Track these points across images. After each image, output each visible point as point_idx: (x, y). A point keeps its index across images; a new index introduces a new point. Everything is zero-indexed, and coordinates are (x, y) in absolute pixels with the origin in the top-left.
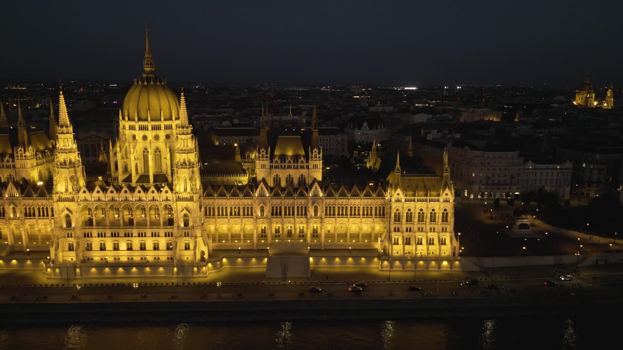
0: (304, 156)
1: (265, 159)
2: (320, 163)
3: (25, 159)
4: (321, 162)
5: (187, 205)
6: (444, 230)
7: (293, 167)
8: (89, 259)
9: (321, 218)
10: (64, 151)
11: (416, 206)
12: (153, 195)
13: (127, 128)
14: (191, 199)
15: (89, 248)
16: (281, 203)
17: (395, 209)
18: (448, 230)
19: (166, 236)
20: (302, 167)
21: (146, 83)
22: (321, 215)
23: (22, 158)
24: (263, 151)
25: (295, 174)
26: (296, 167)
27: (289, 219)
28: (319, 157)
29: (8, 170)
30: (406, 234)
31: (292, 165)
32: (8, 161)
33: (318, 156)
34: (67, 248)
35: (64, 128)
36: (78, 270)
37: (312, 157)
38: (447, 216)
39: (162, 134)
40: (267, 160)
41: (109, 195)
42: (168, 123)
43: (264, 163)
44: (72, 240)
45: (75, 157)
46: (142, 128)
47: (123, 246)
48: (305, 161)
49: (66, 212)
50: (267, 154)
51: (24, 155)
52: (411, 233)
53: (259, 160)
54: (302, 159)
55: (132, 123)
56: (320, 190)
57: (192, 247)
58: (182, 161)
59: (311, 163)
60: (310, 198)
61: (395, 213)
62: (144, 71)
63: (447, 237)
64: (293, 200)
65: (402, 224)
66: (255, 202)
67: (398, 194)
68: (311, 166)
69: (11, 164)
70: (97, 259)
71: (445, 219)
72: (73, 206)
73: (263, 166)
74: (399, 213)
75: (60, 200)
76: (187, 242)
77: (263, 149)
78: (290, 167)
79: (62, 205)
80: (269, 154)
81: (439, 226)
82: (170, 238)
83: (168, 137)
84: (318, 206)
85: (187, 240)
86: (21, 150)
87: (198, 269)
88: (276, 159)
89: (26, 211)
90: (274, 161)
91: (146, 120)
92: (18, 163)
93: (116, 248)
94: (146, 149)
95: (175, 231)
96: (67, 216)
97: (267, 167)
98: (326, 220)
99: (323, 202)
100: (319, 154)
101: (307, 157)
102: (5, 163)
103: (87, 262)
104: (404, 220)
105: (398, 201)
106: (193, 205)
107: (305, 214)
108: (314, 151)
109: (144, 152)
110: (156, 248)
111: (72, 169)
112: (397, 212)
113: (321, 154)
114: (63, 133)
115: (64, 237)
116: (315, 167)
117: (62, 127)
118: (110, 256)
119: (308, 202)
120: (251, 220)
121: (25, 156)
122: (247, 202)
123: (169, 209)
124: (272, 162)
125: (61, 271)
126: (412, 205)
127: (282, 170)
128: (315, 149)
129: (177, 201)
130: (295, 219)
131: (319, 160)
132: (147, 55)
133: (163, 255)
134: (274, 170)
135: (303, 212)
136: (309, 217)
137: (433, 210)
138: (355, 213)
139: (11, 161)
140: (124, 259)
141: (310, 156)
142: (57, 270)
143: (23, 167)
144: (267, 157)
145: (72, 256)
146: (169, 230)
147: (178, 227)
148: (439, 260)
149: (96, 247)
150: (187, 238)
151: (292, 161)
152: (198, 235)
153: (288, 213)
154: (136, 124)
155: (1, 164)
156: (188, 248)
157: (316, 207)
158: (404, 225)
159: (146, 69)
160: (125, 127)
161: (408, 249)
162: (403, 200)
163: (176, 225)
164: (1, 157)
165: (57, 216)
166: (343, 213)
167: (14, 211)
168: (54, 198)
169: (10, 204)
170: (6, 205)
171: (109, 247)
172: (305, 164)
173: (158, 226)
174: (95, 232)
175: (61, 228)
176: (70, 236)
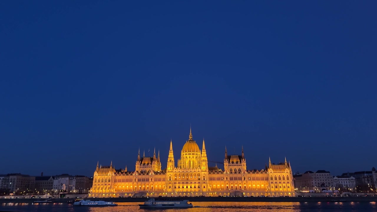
4: (246, 163)
5: (205, 173)
6: (288, 183)
9: (247, 181)
10: (171, 158)
11: (278, 175)
12: (195, 170)
13: (185, 154)
14: (206, 171)
15: (175, 187)
16: (233, 175)
17: (271, 175)
18: (289, 183)
21: (190, 141)
24: (226, 160)
25: (237, 168)
29: (149, 168)
30: (275, 184)
31: (236, 165)
34: (169, 187)
35: (171, 151)
36: (172, 194)
38: (288, 178)
39: (195, 156)
42: (197, 153)
43: (227, 164)
44: (171, 185)
45: (173, 159)
46: (189, 154)
47: (185, 187)
48: (240, 163)
49: (170, 176)
52: (277, 184)
53: (225, 163)
55: (186, 153)
56: (246, 171)
57: (206, 187)
58: (203, 160)
59: (242, 164)
63: (289, 185)
64: (237, 175)
66: (224, 175)
67: (271, 170)
68: (242, 165)
69: (151, 166)
70: (177, 191)
71: (288, 179)
72: (172, 173)
73: (227, 165)
74: (272, 177)
75: (168, 172)
79: (169, 173)
80: (228, 161)
81: (286, 181)
82: (199, 184)
83: (196, 157)
85: (204, 185)
86: (154, 162)
87: (208, 194)
88: (231, 163)
89: (155, 179)
90: (230, 163)
91: (191, 152)
92: (153, 165)
93: (183, 187)
94: (190, 161)
95: (201, 182)
98: (249, 181)
99: (247, 175)
100: (245, 161)
101: (241, 162)
102: (149, 166)
104: (274, 179)
105: (271, 172)
106: (207, 173)
107: (241, 180)
108: (243, 160)
110: (195, 187)
111: (172, 163)
115: (168, 184)
116: (244, 165)
118: (181, 190)
119: (242, 175)
120: (223, 182)
121: (155, 164)
122: (222, 175)
123: (199, 175)
124: (229, 164)
125: (167, 194)
126: (276, 174)
127: (232, 167)
129: (201, 172)
130: (238, 181)
133: (197, 190)
134: (230, 166)
135: (240, 179)
136: (242, 181)
137: (283, 176)
138: (258, 179)
140: (185, 191)
143: (154, 167)
145: (170, 190)
146: (199, 181)
147: (202, 180)
148: (287, 192)
149: (177, 187)
150: (204, 184)
151: (236, 163)
152: (208, 183)
153: (236, 179)
154: (185, 153)
155: (148, 166)
156: (204, 187)
157: (245, 177)
158: (274, 181)
159: (190, 138)
160: (183, 155)
161: (276, 189)
162: (273, 172)
163: (201, 179)
164: (148, 164)
165: (167, 177)
166: (254, 179)
167: (152, 179)
168: (167, 171)
169: (151, 177)
170: (150, 177)
171: (181, 187)
172: (240, 164)
173: (196, 180)
174: (177, 182)
175: (168, 181)
176: (170, 183)
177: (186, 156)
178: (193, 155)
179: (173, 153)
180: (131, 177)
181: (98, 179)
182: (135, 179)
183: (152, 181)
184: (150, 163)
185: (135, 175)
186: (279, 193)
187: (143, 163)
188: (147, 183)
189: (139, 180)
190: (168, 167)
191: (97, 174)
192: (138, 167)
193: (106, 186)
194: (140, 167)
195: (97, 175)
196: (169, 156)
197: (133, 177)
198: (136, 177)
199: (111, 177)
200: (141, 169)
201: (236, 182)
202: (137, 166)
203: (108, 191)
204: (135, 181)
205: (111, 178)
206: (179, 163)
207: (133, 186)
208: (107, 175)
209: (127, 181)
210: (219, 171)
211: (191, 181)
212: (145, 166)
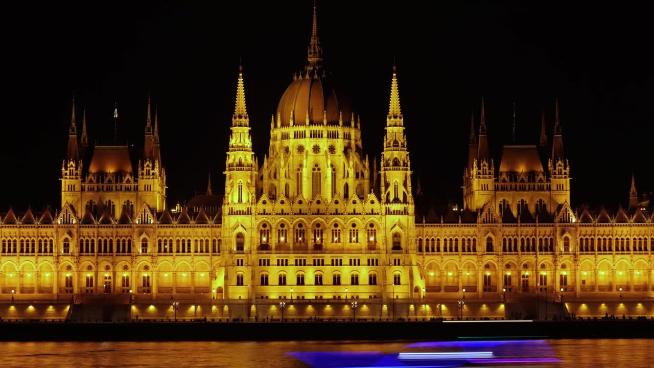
0: (543, 174)
1: (487, 176)
2: (566, 182)
3: (153, 178)
4: (568, 180)
5: (399, 220)
7: (527, 188)
8: (262, 297)
9: (575, 254)
12: (354, 206)
13: (292, 136)
15: (265, 281)
16: (516, 232)
19: (369, 264)
20: (541, 189)
21: (316, 76)
22: (575, 249)
23: (148, 177)
24: (484, 165)
25: (531, 199)
26: (531, 188)
28: (565, 173)
29: (127, 193)
31: (527, 185)
32: (128, 181)
33: (564, 171)
34: (235, 281)
36: (253, 308)
37: (555, 174)
39: (339, 144)
40: (490, 178)
43: (485, 181)
44: (242, 270)
45: (249, 157)
46: (314, 135)
47: (310, 279)
48: (544, 179)
49: (239, 229)
50: (490, 169)
51: (151, 171)
53: (480, 178)
54: (540, 176)
55: (301, 129)
56: (571, 213)
57: (404, 280)
59: (555, 182)
60: (558, 225)
62: (308, 63)
64: (533, 229)
66: (480, 231)
68: (554, 187)
69: (132, 185)
70: (274, 296)
72: (246, 220)
73: (485, 188)
75: (232, 213)
76: (397, 273)
77: (485, 162)
78: (523, 189)
79: (234, 219)
80: (493, 169)
82: (375, 267)
84: (570, 238)
85: (397, 270)
86: (148, 166)
87: (415, 308)
88: (503, 176)
89: (160, 244)
90: (501, 179)
91: (321, 123)
92: (142, 183)
93: (301, 282)
94: (316, 165)
95: (383, 257)
96: (240, 236)
97: (490, 188)
98: (583, 257)
99: (577, 230)
100: (565, 168)
101: (547, 174)
102: (124, 184)
103: (264, 302)
106: (408, 220)
107: (552, 250)
108: (557, 165)
109: (314, 169)
110: (355, 281)
111: (249, 173)
113: (568, 168)
114: (237, 125)
115: (233, 265)
116: (560, 188)
118: (292, 291)
119: (556, 231)
120: (473, 258)
121: (153, 174)
122: (468, 231)
123: (370, 228)
124: (497, 180)
125: (230, 310)
127: (511, 193)
128: (560, 162)
129: (386, 214)
130: (536, 257)
131: (565, 178)
132: (312, 41)
133: (364, 291)
134: (501, 193)
135: (549, 247)
136: (557, 253)
138: (623, 248)
139: (132, 181)
140: (311, 296)
141: (552, 172)
142: (226, 308)
143: (148, 188)
144: (490, 174)
145: (240, 293)
146: (374, 256)
147: (386, 252)
149: (273, 279)
150: (397, 267)
151: (526, 179)
152: (414, 263)
153: (529, 247)
154: (291, 130)
155: (119, 185)
156: (398, 281)
157: (567, 239)
159: (311, 59)
160: (285, 137)
163: (381, 247)
164: (119, 175)
165: (227, 234)
166: (605, 248)
167: (145, 245)
168: (226, 209)
169: (140, 234)
170: (135, 236)
171: (291, 279)
172: (545, 184)
173: (359, 251)
174: (274, 258)
175: (231, 252)
176: (240, 263)
177: (301, 142)
178: (331, 141)
179: (247, 129)
180: (46, 231)
182: (66, 240)
183: (145, 251)
184: (129, 169)
185: (67, 222)
187: (93, 169)
188: (123, 261)
189: (85, 248)
190: (228, 189)
192: (71, 188)
194: (83, 189)
196: (232, 142)
197: (57, 232)
198: (69, 234)
200: (88, 196)
201: (528, 258)
202: (65, 183)
204: (66, 250)
207: (58, 272)
209: (27, 249)
211: (338, 256)
212: (105, 185)
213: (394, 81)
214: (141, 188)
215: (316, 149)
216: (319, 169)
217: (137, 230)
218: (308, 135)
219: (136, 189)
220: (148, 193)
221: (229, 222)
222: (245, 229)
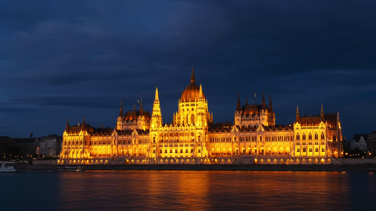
0: (258, 114)
2: (265, 117)
3: (141, 121)
5: (200, 132)
6: (323, 144)
7: (252, 119)
8: (160, 157)
9: (264, 142)
10: (155, 111)
11: (307, 131)
12: (187, 127)
14: (202, 129)
15: (161, 152)
16: (244, 134)
17: (297, 133)
18: (325, 143)
19: (191, 146)
20: (257, 120)
21: (190, 87)
22: (263, 140)
24: (238, 112)
25: (253, 123)
26: (253, 119)
27: (248, 143)
29: (134, 125)
30: (303, 146)
31: (252, 118)
34: (153, 152)
35: (156, 102)
37: (261, 114)
39: (195, 107)
40: (240, 117)
41: (170, 128)
43: (238, 118)
44: (155, 148)
45: (159, 113)
46: (187, 105)
47: (174, 151)
48: (258, 116)
49: (154, 136)
50: (240, 113)
51: (141, 119)
52: (306, 146)
53: (236, 117)
54: (256, 115)
55: (183, 104)
58: (199, 112)
59: (261, 117)
60: (257, 132)
61: (297, 135)
62: (190, 83)
63: (324, 147)
65: (300, 141)
66: (232, 134)
67: (297, 125)
68: (261, 119)
70: (163, 157)
71: (323, 137)
72: (157, 133)
73: (238, 120)
74: (299, 135)
75: (152, 131)
78: (250, 120)
79: (153, 133)
81: (319, 141)
82: (193, 147)
84: (262, 136)
85: (200, 148)
86: (140, 117)
87: (202, 160)
88: (244, 116)
89: (139, 141)
91: (189, 101)
92: (138, 122)
93: (171, 152)
95: (195, 144)
96: (154, 138)
97: (240, 120)
98: (266, 143)
99: (264, 134)
100: (265, 112)
102: (134, 123)
103: (159, 158)
104: (301, 138)
105: (297, 129)
106: (202, 131)
108: (262, 111)
110: (187, 152)
111: (158, 118)
112: (298, 135)
114: (156, 104)
115: (152, 147)
116: (263, 119)
117: (156, 101)
118: (168, 155)
119: (257, 134)
120: (230, 143)
122: (228, 134)
123: (193, 134)
124: (242, 117)
125: (149, 161)
126: (305, 131)
127: (247, 122)
128: (263, 110)
129: (196, 130)
130: (251, 143)
131: (265, 115)
133: (189, 155)
134: (244, 121)
135: (254, 139)
136: (257, 141)
137: (316, 133)
138: (280, 139)
139: (136, 122)
140: (174, 156)
141: (260, 114)
142: (148, 160)
143: (140, 124)
144: (240, 115)
145: (153, 156)
146: (192, 143)
147: (196, 142)
148: (320, 158)
149: (163, 151)
152: (204, 145)
153: (248, 140)
154: (185, 104)
155: (132, 123)
156: (199, 152)
158: (301, 141)
159: (192, 81)
160: (180, 106)
161: (304, 154)
162: (300, 128)
163: (195, 140)
164: (132, 120)
165: (151, 137)
166: (274, 139)
167: (135, 141)
168: (150, 130)
171: (168, 151)
172: (258, 118)
173: (188, 142)
174: (164, 144)
175: (151, 143)
176: (154, 146)
177: (183, 107)
178: (192, 107)
180: (110, 138)
181: (68, 141)
182: (114, 140)
183: (135, 143)
184: (136, 118)
185: (115, 135)
186: (307, 158)
188: (129, 146)
189: (119, 143)
191: (67, 134)
192: (120, 125)
193: (77, 150)
194: (123, 125)
195: (67, 136)
197: (112, 138)
198: (115, 138)
199: (83, 137)
200: (124, 127)
201: (248, 144)
202: (118, 123)
203: (79, 156)
204: (115, 143)
205: (83, 140)
206: (177, 117)
207: (112, 150)
208: (78, 135)
209: (105, 143)
210: (225, 129)
211: (187, 144)
212: (129, 124)
213: (201, 87)
214: (138, 124)
215: (188, 110)
216: (194, 116)
217: (133, 137)
218: (190, 105)
219: (137, 124)
220: (140, 125)
221: (151, 133)
222: (156, 136)
